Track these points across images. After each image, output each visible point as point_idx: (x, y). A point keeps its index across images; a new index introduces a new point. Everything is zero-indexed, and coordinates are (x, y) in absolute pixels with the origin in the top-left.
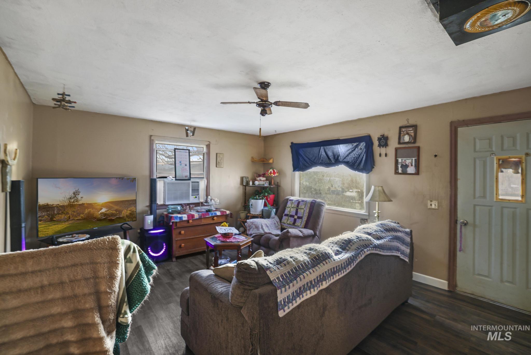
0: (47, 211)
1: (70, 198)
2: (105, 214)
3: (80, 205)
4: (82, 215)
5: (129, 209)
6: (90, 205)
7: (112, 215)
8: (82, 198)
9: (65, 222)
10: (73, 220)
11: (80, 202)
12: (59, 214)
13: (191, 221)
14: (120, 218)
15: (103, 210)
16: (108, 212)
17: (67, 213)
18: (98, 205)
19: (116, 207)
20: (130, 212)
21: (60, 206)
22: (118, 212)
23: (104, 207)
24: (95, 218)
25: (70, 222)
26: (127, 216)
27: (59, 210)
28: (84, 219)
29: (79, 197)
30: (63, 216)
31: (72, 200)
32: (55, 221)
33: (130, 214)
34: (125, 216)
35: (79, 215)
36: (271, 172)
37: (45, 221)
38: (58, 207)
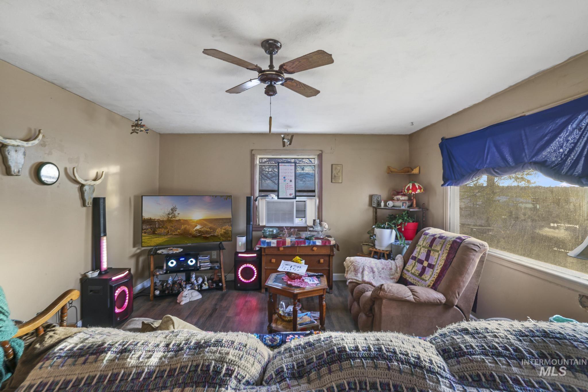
0: (150, 225)
1: (169, 214)
2: (199, 231)
3: (177, 221)
4: (179, 231)
5: (223, 228)
6: (186, 222)
7: (207, 232)
8: (179, 214)
9: (165, 236)
10: (171, 234)
11: (177, 219)
12: (159, 228)
13: (281, 249)
14: (214, 236)
15: (198, 227)
16: (202, 230)
17: (166, 228)
18: (193, 222)
19: (210, 225)
20: (224, 231)
21: (160, 221)
22: (212, 230)
23: (199, 224)
24: (191, 234)
25: (169, 236)
26: (221, 235)
27: (159, 224)
28: (181, 234)
29: (176, 213)
30: (163, 231)
31: (171, 216)
32: (156, 234)
33: (225, 233)
34: (220, 234)
35: (176, 231)
36: (409, 187)
37: (149, 233)
38: (159, 221)
